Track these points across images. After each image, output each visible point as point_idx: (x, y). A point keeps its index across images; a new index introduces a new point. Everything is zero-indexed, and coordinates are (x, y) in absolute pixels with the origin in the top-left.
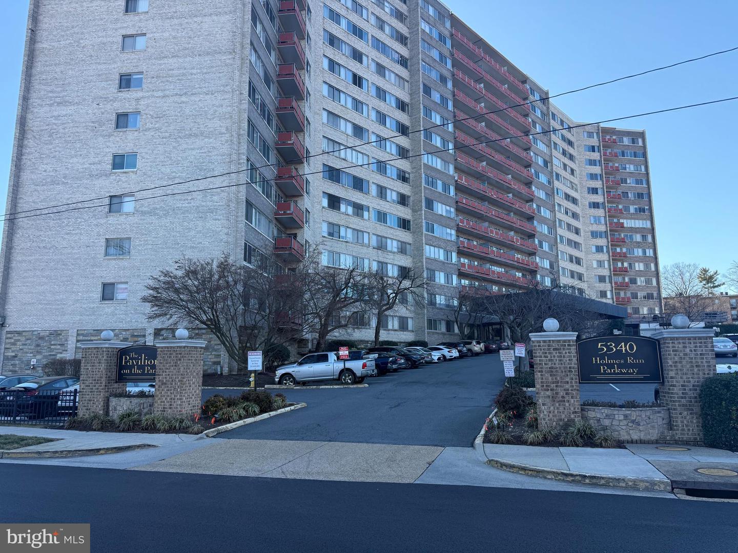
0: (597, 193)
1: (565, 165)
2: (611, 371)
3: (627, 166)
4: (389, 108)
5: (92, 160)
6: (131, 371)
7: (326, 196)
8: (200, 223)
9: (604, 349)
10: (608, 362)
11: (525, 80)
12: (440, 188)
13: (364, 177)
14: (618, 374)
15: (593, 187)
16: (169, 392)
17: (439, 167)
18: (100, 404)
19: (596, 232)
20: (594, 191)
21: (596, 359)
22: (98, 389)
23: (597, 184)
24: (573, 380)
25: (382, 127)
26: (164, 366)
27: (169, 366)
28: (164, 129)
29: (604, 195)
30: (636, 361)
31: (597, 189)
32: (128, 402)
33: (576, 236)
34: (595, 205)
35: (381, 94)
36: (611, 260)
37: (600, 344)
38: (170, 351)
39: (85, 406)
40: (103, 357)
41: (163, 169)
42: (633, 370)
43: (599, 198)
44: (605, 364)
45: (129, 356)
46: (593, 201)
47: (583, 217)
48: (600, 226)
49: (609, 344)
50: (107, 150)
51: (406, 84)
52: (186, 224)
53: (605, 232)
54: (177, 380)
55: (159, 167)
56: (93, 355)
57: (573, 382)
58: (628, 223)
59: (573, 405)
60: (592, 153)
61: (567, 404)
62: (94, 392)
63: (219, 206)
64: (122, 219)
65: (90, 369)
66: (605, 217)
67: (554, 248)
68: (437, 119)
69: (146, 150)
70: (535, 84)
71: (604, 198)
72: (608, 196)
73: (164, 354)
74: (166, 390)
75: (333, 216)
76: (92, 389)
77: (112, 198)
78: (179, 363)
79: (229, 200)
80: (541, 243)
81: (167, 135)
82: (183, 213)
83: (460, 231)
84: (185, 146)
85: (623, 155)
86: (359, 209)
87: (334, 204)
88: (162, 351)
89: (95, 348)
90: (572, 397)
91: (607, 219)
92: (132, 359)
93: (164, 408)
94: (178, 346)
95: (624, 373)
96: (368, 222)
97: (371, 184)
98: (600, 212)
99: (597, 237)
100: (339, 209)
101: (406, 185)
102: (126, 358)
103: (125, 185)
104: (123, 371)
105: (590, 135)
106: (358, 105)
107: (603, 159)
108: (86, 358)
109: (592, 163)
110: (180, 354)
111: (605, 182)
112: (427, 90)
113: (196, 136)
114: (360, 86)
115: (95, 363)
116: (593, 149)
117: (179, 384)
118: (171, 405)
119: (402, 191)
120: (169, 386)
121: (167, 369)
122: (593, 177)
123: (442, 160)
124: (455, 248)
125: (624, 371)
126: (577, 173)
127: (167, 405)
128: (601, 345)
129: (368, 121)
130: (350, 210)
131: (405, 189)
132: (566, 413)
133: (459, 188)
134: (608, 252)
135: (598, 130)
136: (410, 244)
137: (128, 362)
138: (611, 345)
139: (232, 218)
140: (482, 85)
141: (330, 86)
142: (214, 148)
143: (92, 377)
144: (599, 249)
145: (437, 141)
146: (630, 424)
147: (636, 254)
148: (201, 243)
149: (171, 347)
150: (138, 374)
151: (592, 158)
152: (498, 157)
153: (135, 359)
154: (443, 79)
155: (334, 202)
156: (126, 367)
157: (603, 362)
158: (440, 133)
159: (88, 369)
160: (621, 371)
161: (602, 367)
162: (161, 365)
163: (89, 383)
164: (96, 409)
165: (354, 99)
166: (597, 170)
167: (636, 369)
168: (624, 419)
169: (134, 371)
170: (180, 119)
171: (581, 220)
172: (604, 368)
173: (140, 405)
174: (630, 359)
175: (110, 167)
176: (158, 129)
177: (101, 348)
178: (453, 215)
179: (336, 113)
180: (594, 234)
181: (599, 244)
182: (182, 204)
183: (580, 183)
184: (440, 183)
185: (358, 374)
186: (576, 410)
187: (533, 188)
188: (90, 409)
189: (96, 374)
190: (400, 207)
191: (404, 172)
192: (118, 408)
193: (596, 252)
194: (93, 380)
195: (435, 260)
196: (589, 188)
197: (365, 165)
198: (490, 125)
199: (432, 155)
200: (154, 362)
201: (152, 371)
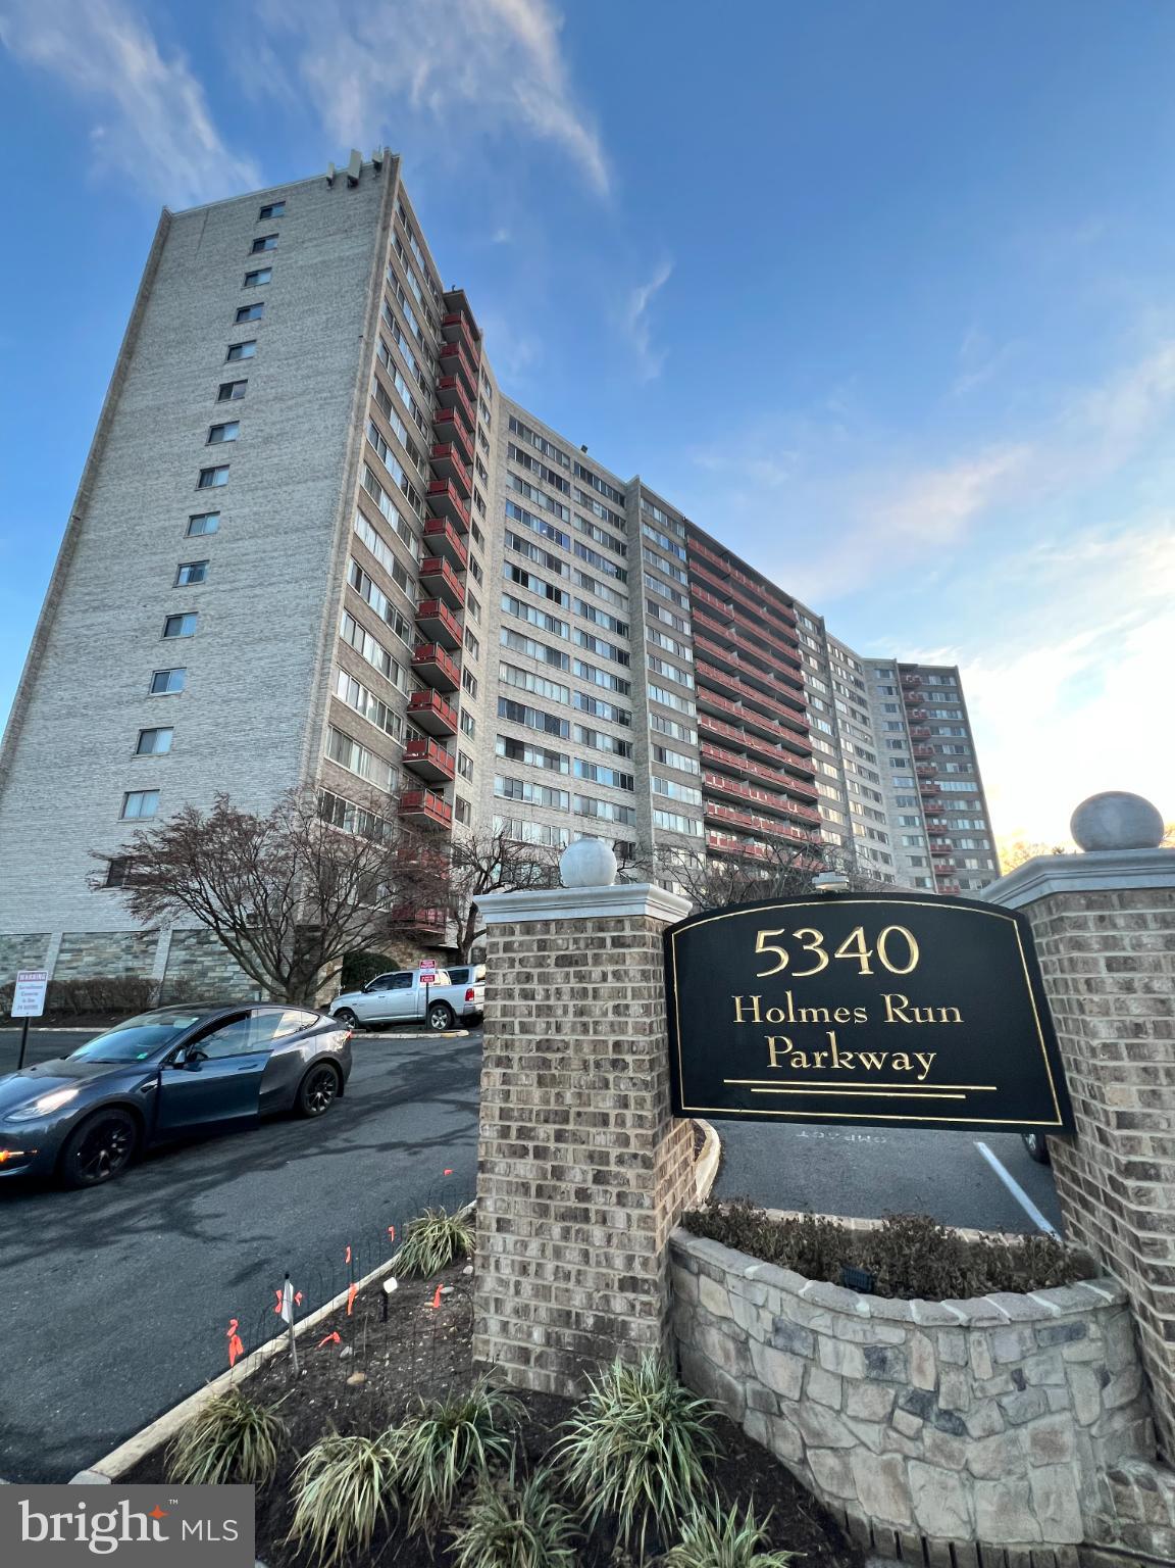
0: (900, 747)
1: (854, 712)
2: (811, 1060)
3: (938, 712)
4: (601, 629)
5: (125, 680)
7: (503, 741)
8: (257, 764)
9: (777, 959)
10: (798, 1015)
11: (790, 603)
12: (675, 733)
13: (562, 716)
14: (843, 1075)
15: (894, 739)
17: (673, 706)
19: (903, 798)
20: (895, 744)
21: (747, 1003)
23: (900, 735)
24: (626, 1106)
25: (589, 653)
28: (226, 633)
29: (910, 750)
30: (924, 1015)
31: (899, 742)
33: (876, 803)
34: (900, 763)
35: (588, 611)
36: (927, 836)
37: (762, 936)
41: (217, 689)
42: (913, 1061)
43: (903, 754)
44: (785, 1028)
46: (895, 757)
47: (884, 779)
48: (908, 790)
49: (798, 935)
50: (146, 666)
51: (624, 601)
52: (237, 766)
53: (915, 798)
55: (213, 686)
57: (629, 1123)
58: (944, 786)
59: (626, 1241)
60: (889, 696)
61: (597, 1233)
64: (151, 762)
66: (914, 778)
67: (846, 819)
68: (668, 645)
69: (197, 664)
70: (804, 609)
71: (910, 754)
72: (916, 750)
75: (513, 769)
77: (146, 736)
80: (826, 812)
81: (230, 641)
82: (236, 751)
83: (707, 794)
84: (251, 655)
85: (931, 699)
86: (552, 759)
87: (514, 752)
90: (621, 1199)
91: (917, 780)
95: (874, 1075)
96: (568, 777)
97: (572, 725)
98: (906, 771)
99: (904, 805)
100: (522, 758)
101: (624, 728)
103: (162, 714)
105: (884, 673)
106: (553, 623)
107: (904, 704)
109: (890, 708)
111: (909, 733)
112: (654, 608)
113: (268, 639)
114: (558, 600)
116: (889, 691)
119: (620, 737)
122: (893, 726)
123: (679, 697)
124: (699, 816)
125: (872, 1061)
126: (871, 721)
128: (768, 941)
129: (568, 642)
130: (540, 760)
131: (624, 734)
132: (590, 1283)
133: (704, 736)
134: (922, 824)
135: (895, 667)
136: (633, 810)
138: (810, 939)
140: (731, 606)
141: (513, 599)
144: (909, 820)
145: (669, 672)
146: (907, 1421)
147: (961, 827)
151: (889, 703)
152: (758, 697)
154: (676, 596)
155: (514, 749)
157: (775, 1016)
158: (674, 662)
160: (855, 1061)
161: (772, 1041)
165: (548, 616)
166: (897, 717)
167: (926, 1051)
168: (868, 1379)
170: (250, 618)
171: (881, 782)
172: (780, 1045)
174: (896, 1003)
175: (146, 689)
176: (215, 635)
178: (695, 772)
179: (521, 632)
180: (901, 802)
181: (908, 814)
182: (236, 737)
183: (877, 735)
184: (675, 727)
185: (459, 1009)
186: (639, 1272)
187: (811, 738)
190: (618, 759)
191: (623, 711)
193: (906, 824)
195: (670, 833)
196: (888, 741)
197: (564, 700)
198: (744, 656)
199: (662, 689)
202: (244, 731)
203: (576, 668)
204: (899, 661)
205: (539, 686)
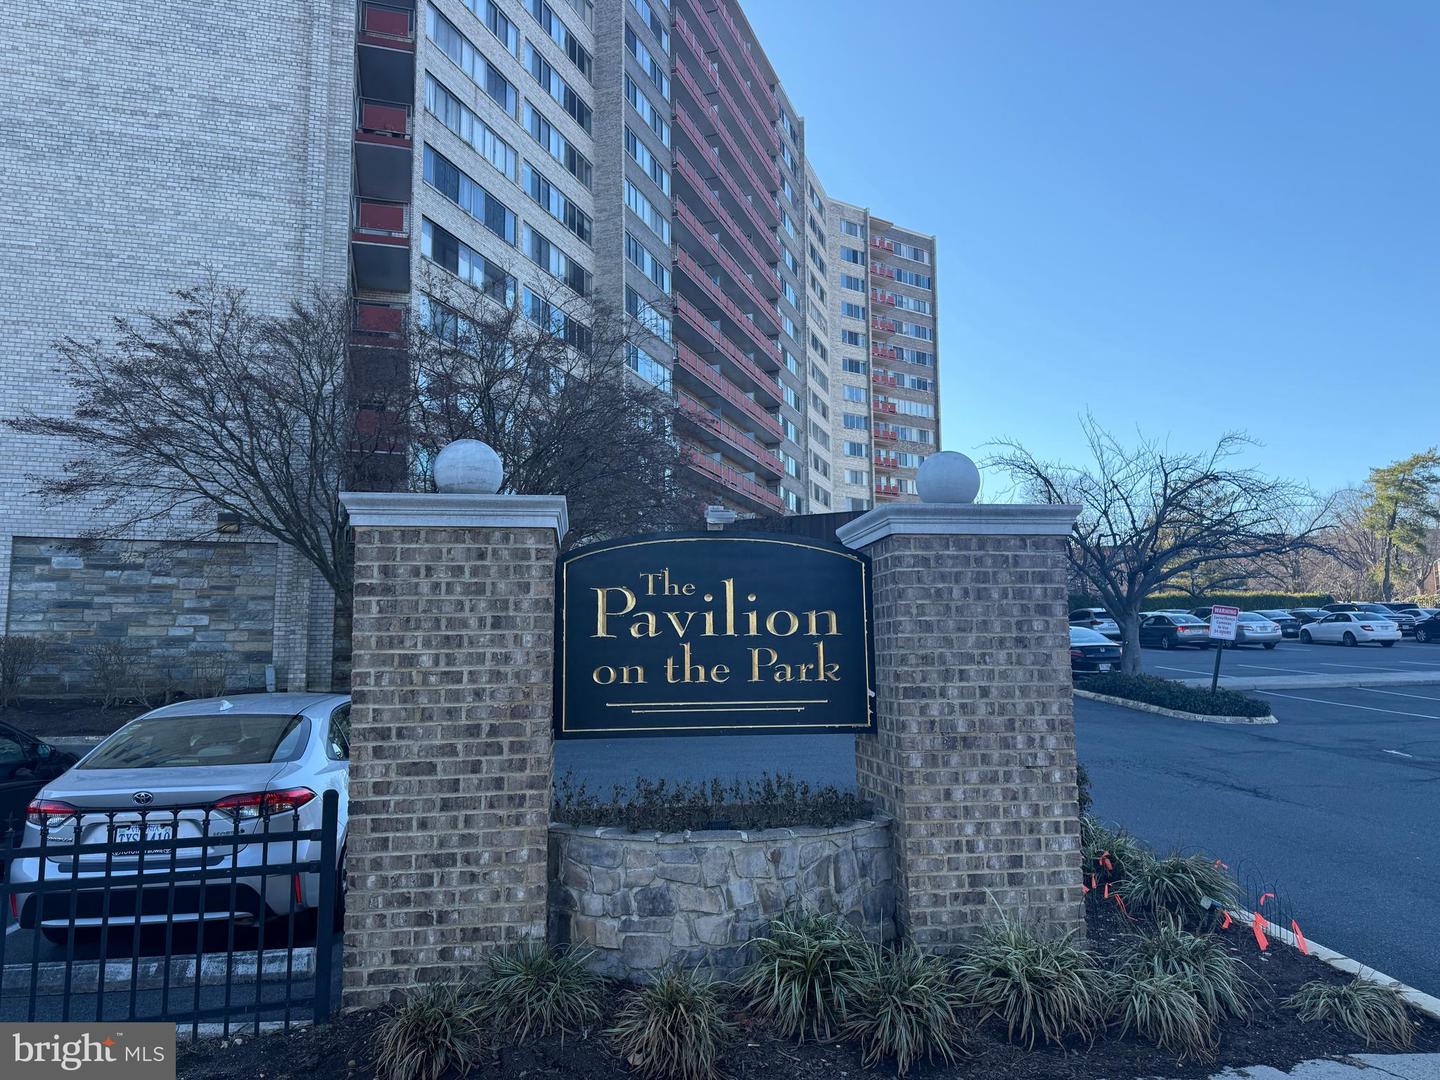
0: (856, 344)
1: (814, 279)
3: (905, 300)
4: (557, 51)
6: (655, 672)
7: (429, 228)
11: (773, 83)
12: (648, 272)
13: (507, 203)
15: (852, 330)
16: (997, 791)
17: (647, 221)
18: (518, 878)
19: (852, 417)
20: (852, 338)
22: (498, 783)
23: (858, 326)
25: (543, 93)
26: (948, 642)
27: (980, 644)
29: (868, 349)
31: (856, 334)
32: (760, 861)
33: (822, 418)
34: (853, 366)
35: (543, 12)
36: (874, 472)
38: (979, 561)
39: (405, 900)
40: (526, 588)
43: (859, 354)
45: (639, 590)
46: (849, 356)
47: (833, 386)
48: (859, 406)
53: (866, 418)
54: (1040, 721)
56: (443, 577)
58: (903, 407)
60: (853, 265)
62: (474, 803)
65: (426, 661)
66: (868, 390)
67: (802, 439)
68: (644, 110)
70: (785, 98)
71: (868, 355)
72: (875, 350)
73: (943, 577)
74: (974, 777)
76: (455, 785)
78: (1038, 625)
80: (785, 422)
83: (678, 374)
85: (899, 279)
86: (496, 279)
87: (444, 253)
88: (925, 561)
89: (457, 534)
91: (872, 393)
92: (659, 605)
93: (975, 880)
94: (1023, 538)
97: (520, 222)
98: (860, 380)
99: (852, 426)
100: (455, 268)
102: (614, 602)
104: (604, 675)
105: (851, 228)
106: (498, 20)
107: (869, 279)
108: (388, 590)
109: (851, 283)
110: (1043, 578)
111: (870, 324)
112: (632, 39)
115: (464, 624)
116: (854, 256)
117: (1051, 742)
118: (1016, 862)
119: (578, 259)
120: (996, 755)
121: (970, 659)
122: (851, 310)
123: (653, 207)
126: (828, 297)
127: (995, 865)
130: (478, 277)
133: (678, 281)
134: (869, 455)
135: (865, 221)
137: (629, 620)
140: (716, 66)
143: (450, 713)
144: (855, 449)
145: (644, 161)
147: (909, 464)
149: (982, 541)
150: (710, 691)
151: (852, 274)
152: (736, 232)
153: (680, 605)
154: (656, 26)
155: (446, 247)
156: (621, 649)
158: (650, 144)
159: (410, 661)
162: (931, 639)
163: (429, 750)
164: (488, 915)
166: (858, 298)
169: (679, 673)
171: (830, 391)
173: (820, 873)
177: (507, 533)
178: (667, 339)
180: (850, 422)
181: (855, 440)
183: (832, 320)
184: (648, 258)
187: (779, 310)
188: (442, 917)
189: (478, 694)
190: (573, 296)
191: (582, 214)
192: (682, 897)
193: (851, 454)
194: (456, 732)
196: (844, 331)
197: (510, 174)
198: (726, 156)
199: (636, 188)
200: (804, 625)
201: (796, 672)
202: (145, 114)
203: (526, 115)
204: (872, 214)
205: (479, 137)
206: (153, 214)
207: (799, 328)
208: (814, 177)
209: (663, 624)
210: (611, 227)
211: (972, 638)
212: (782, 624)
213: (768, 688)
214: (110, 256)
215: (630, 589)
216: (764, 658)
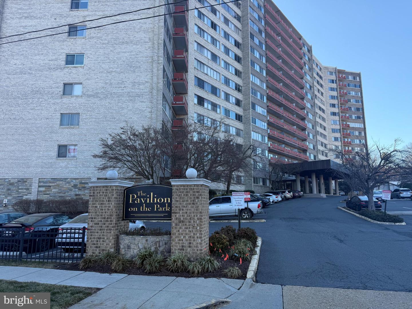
0: (335, 107)
1: (319, 90)
3: (351, 92)
4: (231, 45)
5: (51, 58)
6: (139, 209)
7: (196, 97)
11: (300, 38)
12: (259, 97)
13: (217, 87)
15: (333, 103)
16: (187, 230)
17: (258, 84)
18: (110, 242)
19: (335, 129)
20: (333, 106)
22: (108, 227)
23: (335, 102)
25: (227, 57)
26: (181, 204)
27: (186, 204)
28: (104, 37)
29: (339, 108)
31: (335, 104)
32: (144, 241)
33: (324, 131)
34: (334, 114)
35: (227, 36)
36: (343, 146)
38: (187, 189)
39: (94, 244)
40: (113, 195)
41: (103, 66)
43: (336, 110)
45: (137, 194)
46: (333, 111)
47: (327, 120)
48: (337, 126)
50: (63, 51)
51: (240, 31)
53: (339, 129)
54: (196, 218)
55: (101, 64)
56: (101, 194)
58: (352, 125)
60: (332, 84)
62: (104, 229)
63: (144, 92)
64: (73, 100)
65: (98, 207)
66: (339, 121)
67: (315, 137)
68: (257, 55)
70: (305, 41)
71: (339, 110)
72: (341, 108)
73: (180, 192)
74: (183, 228)
75: (200, 110)
76: (102, 227)
77: (66, 85)
78: (196, 201)
79: (152, 89)
80: (308, 134)
82: (118, 97)
83: (270, 124)
85: (349, 86)
86: (215, 106)
87: (201, 102)
88: (177, 189)
89: (104, 187)
91: (341, 122)
92: (140, 197)
93: (182, 246)
94: (195, 185)
96: (220, 115)
97: (221, 91)
98: (337, 118)
99: (335, 132)
100: (203, 105)
101: (240, 94)
102: (133, 197)
103: (75, 76)
104: (131, 209)
105: (331, 73)
106: (214, 41)
107: (338, 88)
108: (94, 196)
109: (332, 89)
110: (198, 192)
111: (339, 101)
112: (252, 37)
114: (215, 29)
115: (104, 201)
116: (333, 81)
117: (198, 222)
118: (190, 243)
119: (238, 97)
120: (188, 224)
121: (184, 207)
122: (333, 97)
123: (260, 80)
124: (267, 135)
126: (324, 95)
127: (186, 244)
129: (220, 53)
130: (210, 107)
131: (240, 96)
133: (269, 98)
134: (341, 141)
135: (336, 71)
136: (242, 130)
137: (135, 200)
139: (154, 101)
140: (280, 38)
141: (199, 27)
142: (140, 52)
143: (101, 215)
145: (257, 68)
147: (356, 143)
148: (131, 118)
149: (187, 185)
150: (147, 212)
151: (332, 87)
152: (288, 81)
153: (143, 197)
154: (260, 31)
155: (201, 101)
156: (134, 205)
158: (259, 63)
159: (96, 207)
162: (178, 203)
163: (98, 221)
164: (106, 247)
165: (212, 37)
166: (335, 93)
169: (143, 209)
171: (326, 122)
173: (156, 243)
175: (64, 63)
177: (111, 186)
178: (265, 114)
179: (202, 44)
180: (334, 131)
181: (336, 136)
182: (117, 90)
183: (326, 101)
184: (259, 94)
185: (255, 212)
187: (305, 101)
188: (99, 247)
189: (105, 212)
190: (237, 107)
191: (239, 86)
192: (132, 246)
193: (335, 140)
194: (102, 218)
195: (256, 141)
196: (330, 104)
197: (218, 79)
198: (284, 62)
199: (255, 76)
200: (164, 201)
201: (162, 209)
202: (121, 87)
203: (222, 63)
204: (338, 68)
205: (209, 72)
206: (123, 108)
207: (313, 105)
208: (317, 61)
209: (141, 200)
210: (247, 88)
211: (185, 203)
212: (160, 200)
213: (157, 212)
214: (115, 118)
215: (135, 194)
216: (157, 206)
